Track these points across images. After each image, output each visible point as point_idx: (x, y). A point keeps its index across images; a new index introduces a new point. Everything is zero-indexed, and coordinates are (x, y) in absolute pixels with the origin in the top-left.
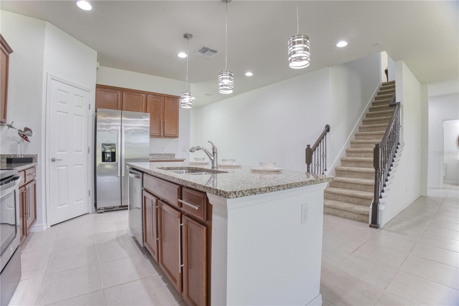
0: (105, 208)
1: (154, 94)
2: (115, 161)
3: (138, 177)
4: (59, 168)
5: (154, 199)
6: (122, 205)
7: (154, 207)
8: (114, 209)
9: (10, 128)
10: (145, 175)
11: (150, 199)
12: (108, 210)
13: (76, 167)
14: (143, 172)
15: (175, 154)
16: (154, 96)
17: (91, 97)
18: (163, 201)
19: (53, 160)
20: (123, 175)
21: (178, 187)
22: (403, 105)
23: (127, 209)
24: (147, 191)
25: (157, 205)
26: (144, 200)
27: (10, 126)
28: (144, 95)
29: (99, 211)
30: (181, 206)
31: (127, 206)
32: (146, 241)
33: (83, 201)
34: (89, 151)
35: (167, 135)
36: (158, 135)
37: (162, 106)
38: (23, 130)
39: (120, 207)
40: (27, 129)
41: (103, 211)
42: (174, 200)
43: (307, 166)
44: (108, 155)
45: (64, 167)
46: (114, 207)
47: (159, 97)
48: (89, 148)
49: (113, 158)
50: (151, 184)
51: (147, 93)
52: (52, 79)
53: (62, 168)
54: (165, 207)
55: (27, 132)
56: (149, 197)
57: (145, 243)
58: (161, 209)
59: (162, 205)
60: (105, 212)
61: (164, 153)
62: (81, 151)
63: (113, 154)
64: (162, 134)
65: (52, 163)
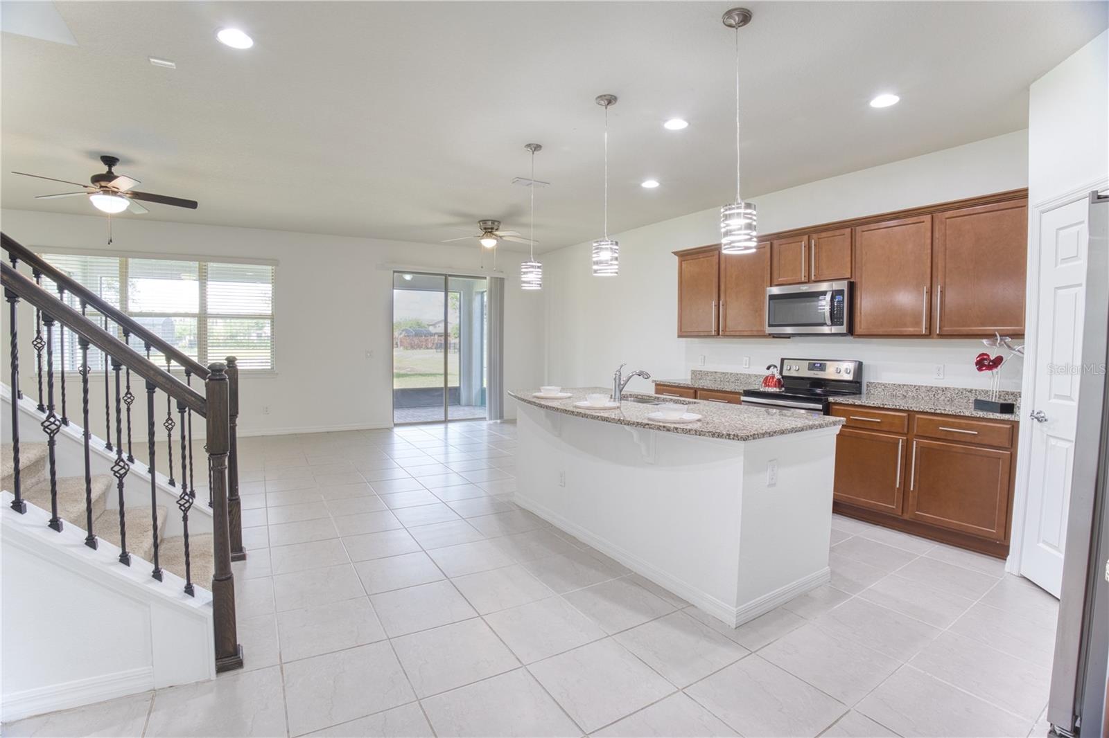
4: (1053, 442)
52: (1043, 212)
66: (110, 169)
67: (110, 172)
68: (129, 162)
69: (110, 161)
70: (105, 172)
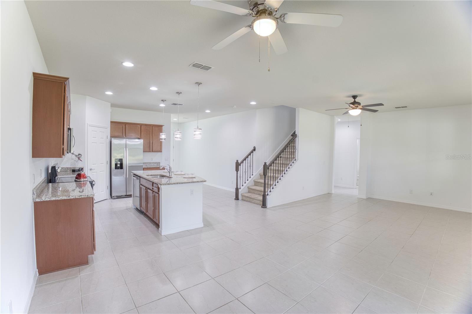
0: (117, 196)
1: (146, 125)
2: (122, 169)
3: (138, 179)
4: (93, 173)
5: (145, 188)
6: (127, 194)
7: (145, 191)
8: (122, 197)
9: (73, 155)
10: (141, 178)
11: (143, 188)
12: (119, 197)
13: (101, 172)
14: (140, 177)
15: (160, 163)
16: (145, 126)
17: (108, 132)
18: (148, 188)
19: (91, 170)
20: (127, 177)
21: (152, 183)
22: (298, 136)
23: (131, 197)
24: (142, 185)
25: (146, 190)
26: (140, 188)
27: (73, 154)
28: (139, 126)
29: (113, 198)
30: (153, 189)
31: (131, 195)
32: (141, 207)
33: (104, 192)
34: (107, 163)
35: (155, 151)
36: (148, 151)
37: (151, 132)
38: (77, 155)
39: (125, 195)
40: (79, 154)
41: (116, 198)
42: (151, 187)
43: (236, 172)
44: (118, 165)
45: (96, 173)
46: (122, 196)
47: (149, 126)
48: (107, 161)
49: (121, 167)
50: (143, 182)
51: (141, 125)
52: (89, 126)
53: (94, 173)
54: (149, 191)
55: (80, 156)
56: (143, 187)
57: (141, 208)
58: (147, 191)
59: (147, 190)
60: (117, 198)
61: (153, 162)
62: (103, 163)
63: (121, 164)
64: (151, 150)
65: (90, 171)
66: (355, 100)
67: (355, 101)
68: (360, 96)
69: (354, 97)
70: (353, 101)
